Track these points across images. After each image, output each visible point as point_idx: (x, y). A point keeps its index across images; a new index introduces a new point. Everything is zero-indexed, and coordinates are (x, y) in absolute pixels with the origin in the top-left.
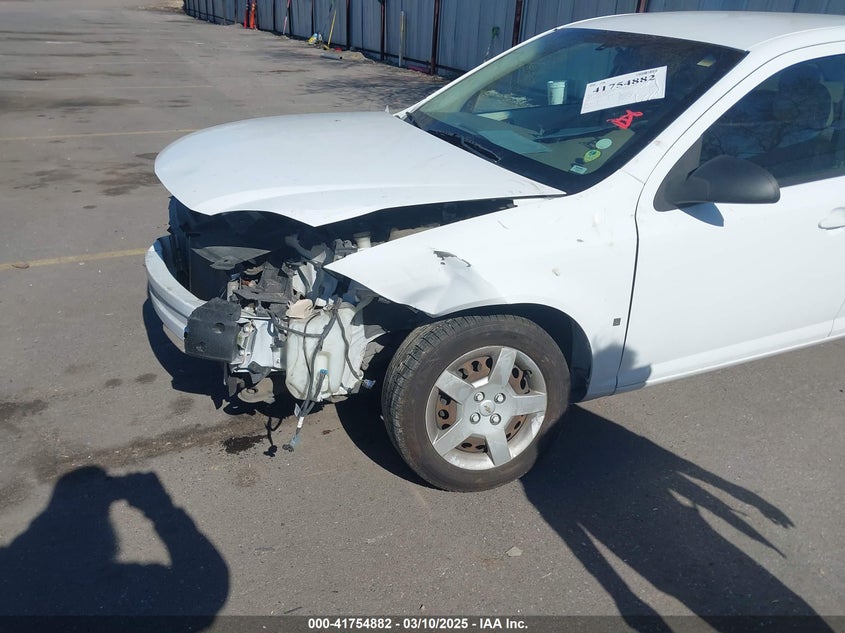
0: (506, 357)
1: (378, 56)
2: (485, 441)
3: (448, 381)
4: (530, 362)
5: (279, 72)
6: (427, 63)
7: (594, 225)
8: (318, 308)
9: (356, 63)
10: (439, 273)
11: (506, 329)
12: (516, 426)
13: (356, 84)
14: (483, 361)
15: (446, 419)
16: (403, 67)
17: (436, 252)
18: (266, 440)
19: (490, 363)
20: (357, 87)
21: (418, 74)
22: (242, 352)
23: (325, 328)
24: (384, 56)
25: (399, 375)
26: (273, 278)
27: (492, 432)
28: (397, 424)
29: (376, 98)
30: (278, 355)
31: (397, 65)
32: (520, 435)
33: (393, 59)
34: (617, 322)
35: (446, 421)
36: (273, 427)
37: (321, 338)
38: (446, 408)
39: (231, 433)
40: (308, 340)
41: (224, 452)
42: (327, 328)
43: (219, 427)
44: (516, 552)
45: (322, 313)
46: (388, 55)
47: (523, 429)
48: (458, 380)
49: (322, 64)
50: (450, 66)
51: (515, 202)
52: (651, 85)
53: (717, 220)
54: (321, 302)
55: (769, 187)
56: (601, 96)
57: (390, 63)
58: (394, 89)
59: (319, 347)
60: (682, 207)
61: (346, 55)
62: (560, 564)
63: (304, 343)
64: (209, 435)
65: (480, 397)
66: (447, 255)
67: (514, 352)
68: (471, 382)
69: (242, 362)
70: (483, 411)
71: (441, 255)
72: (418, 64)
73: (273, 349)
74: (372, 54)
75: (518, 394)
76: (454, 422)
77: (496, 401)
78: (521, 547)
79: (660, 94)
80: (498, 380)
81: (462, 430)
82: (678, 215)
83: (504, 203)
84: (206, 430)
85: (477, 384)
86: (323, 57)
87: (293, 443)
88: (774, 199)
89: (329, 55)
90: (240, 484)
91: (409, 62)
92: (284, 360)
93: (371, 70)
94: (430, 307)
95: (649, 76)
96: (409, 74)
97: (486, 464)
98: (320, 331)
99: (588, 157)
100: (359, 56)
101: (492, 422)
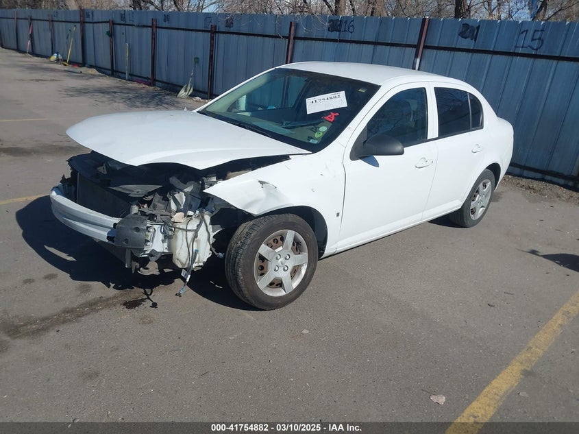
0: (290, 235)
1: (110, 72)
2: (282, 281)
3: (264, 250)
4: (300, 238)
5: (37, 80)
6: (147, 78)
7: (327, 167)
8: (189, 216)
9: (93, 76)
10: (260, 192)
11: (290, 220)
12: (295, 271)
13: (102, 91)
14: (279, 238)
15: (263, 270)
16: (129, 80)
17: (259, 181)
18: (148, 300)
19: (282, 239)
20: (103, 93)
21: (142, 85)
22: (149, 244)
23: (198, 226)
24: (114, 72)
25: (239, 248)
26: (159, 202)
27: (284, 275)
28: (240, 274)
29: (121, 101)
30: (166, 245)
31: (124, 79)
32: (296, 276)
33: (121, 75)
34: (338, 215)
35: (262, 272)
36: (149, 293)
37: (196, 231)
38: (262, 264)
39: (125, 299)
40: (188, 233)
41: (126, 309)
42: (199, 226)
43: (115, 297)
44: (306, 332)
45: (194, 219)
46: (117, 71)
47: (297, 273)
48: (268, 248)
49: (68, 76)
50: (165, 81)
51: (290, 156)
52: (339, 100)
53: (376, 164)
54: (190, 213)
55: (399, 148)
56: (315, 105)
57: (119, 77)
58: (131, 95)
59: (196, 236)
60: (361, 158)
61: (84, 70)
62: (327, 334)
63: (186, 234)
64: (110, 302)
65: (279, 257)
66: (265, 183)
67: (294, 232)
68: (274, 249)
69: (148, 249)
70: (280, 265)
71: (262, 183)
72: (140, 79)
73: (163, 241)
74: (103, 70)
75: (295, 254)
76: (266, 271)
77: (286, 259)
78: (307, 329)
79: (345, 105)
80: (287, 248)
81: (270, 276)
82: (360, 162)
83: (286, 157)
84: (108, 299)
85: (277, 250)
86: (65, 71)
87: (182, 292)
88: (402, 153)
89: (71, 70)
90: (144, 323)
91: (133, 77)
92: (169, 247)
93: (107, 82)
94: (255, 211)
95: (337, 95)
96: (135, 85)
97: (281, 293)
98: (195, 228)
99: (317, 135)
100: (94, 71)
101: (284, 270)
